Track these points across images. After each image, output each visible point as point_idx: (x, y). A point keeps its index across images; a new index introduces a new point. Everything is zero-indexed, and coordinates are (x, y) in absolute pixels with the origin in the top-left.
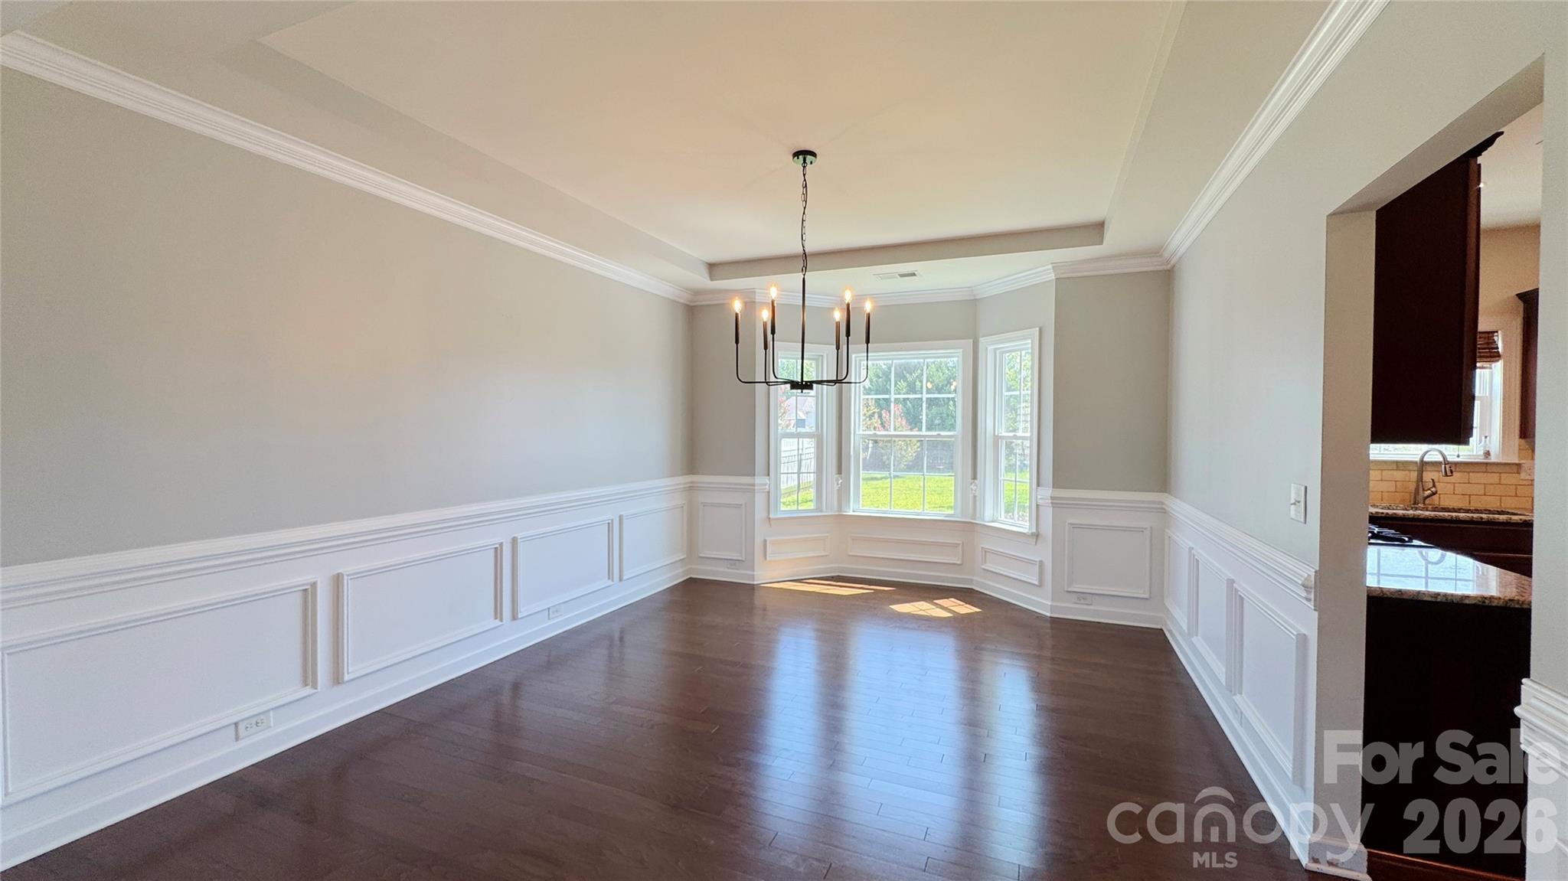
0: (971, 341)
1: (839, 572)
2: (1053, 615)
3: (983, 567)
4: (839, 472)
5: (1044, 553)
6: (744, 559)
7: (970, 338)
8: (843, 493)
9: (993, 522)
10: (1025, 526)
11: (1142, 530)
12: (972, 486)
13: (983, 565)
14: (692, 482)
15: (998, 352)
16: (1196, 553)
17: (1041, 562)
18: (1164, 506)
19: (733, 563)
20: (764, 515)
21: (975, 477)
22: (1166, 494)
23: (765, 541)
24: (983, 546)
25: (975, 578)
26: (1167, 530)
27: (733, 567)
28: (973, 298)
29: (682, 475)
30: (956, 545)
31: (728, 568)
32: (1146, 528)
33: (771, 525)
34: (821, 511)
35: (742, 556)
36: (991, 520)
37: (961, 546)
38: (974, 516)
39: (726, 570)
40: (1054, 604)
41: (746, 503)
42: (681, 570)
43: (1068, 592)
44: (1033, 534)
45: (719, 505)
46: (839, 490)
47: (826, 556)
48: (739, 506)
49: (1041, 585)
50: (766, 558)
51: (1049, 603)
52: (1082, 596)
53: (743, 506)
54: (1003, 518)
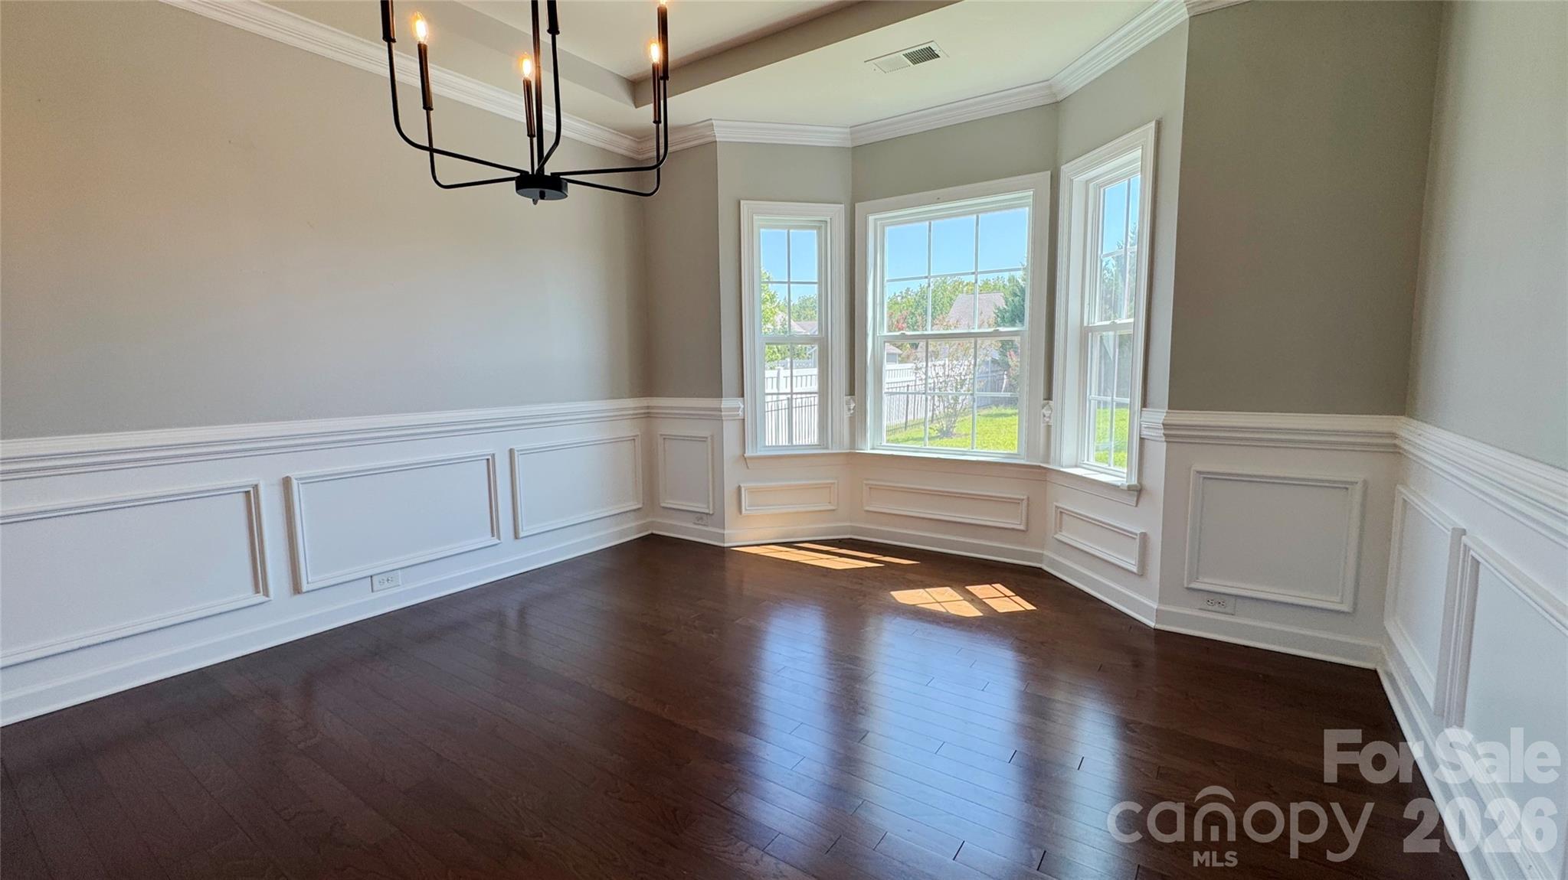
0: (1049, 173)
1: (851, 533)
2: (1159, 627)
3: (1056, 536)
4: (851, 392)
5: (1148, 520)
6: (711, 512)
7: (1047, 170)
8: (857, 422)
9: (1076, 466)
10: (1119, 474)
11: (1345, 486)
12: (1044, 411)
13: (1056, 533)
14: (648, 407)
15: (1091, 185)
16: (1470, 544)
17: (1144, 536)
18: (1396, 442)
19: (700, 517)
20: (738, 452)
21: (1049, 396)
22: (1403, 419)
23: (739, 488)
24: (1058, 505)
25: (1045, 552)
26: (1400, 487)
27: (700, 522)
28: (1054, 100)
29: (629, 397)
30: (1017, 502)
31: (695, 524)
32: (1352, 483)
33: (748, 468)
34: (827, 448)
35: (708, 508)
36: (1074, 464)
37: (1025, 503)
38: (1047, 457)
39: (691, 526)
40: (1162, 608)
41: (712, 436)
42: (633, 524)
43: (1189, 589)
44: (1130, 488)
45: (684, 438)
46: (852, 419)
47: (834, 510)
48: (703, 440)
49: (1142, 572)
50: (740, 511)
51: (1155, 606)
52: (1216, 599)
53: (709, 439)
54: (1092, 461)
